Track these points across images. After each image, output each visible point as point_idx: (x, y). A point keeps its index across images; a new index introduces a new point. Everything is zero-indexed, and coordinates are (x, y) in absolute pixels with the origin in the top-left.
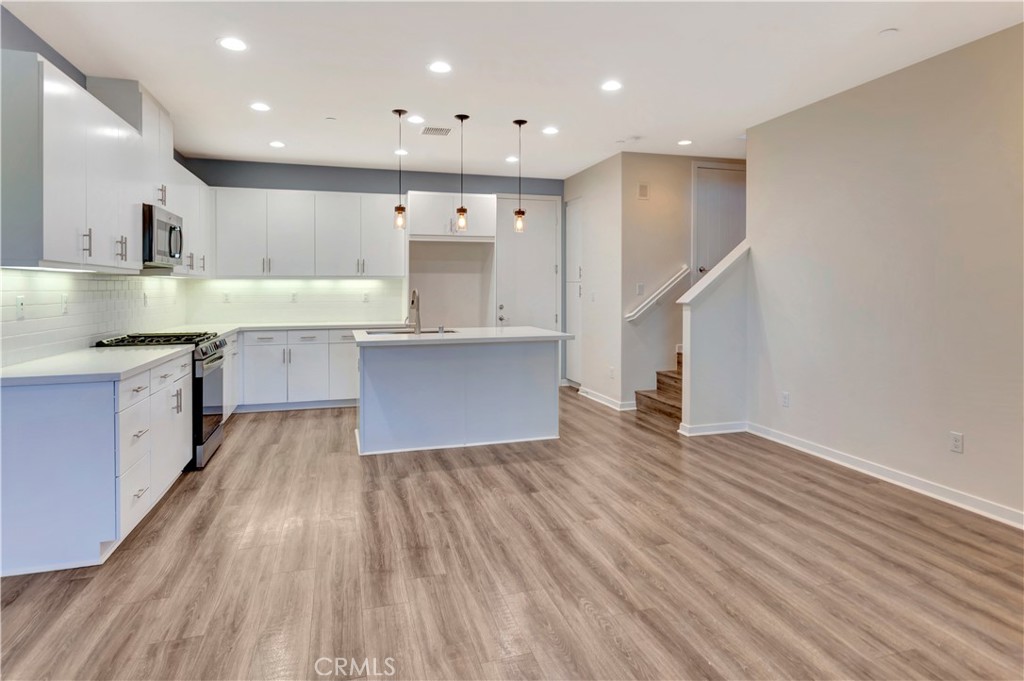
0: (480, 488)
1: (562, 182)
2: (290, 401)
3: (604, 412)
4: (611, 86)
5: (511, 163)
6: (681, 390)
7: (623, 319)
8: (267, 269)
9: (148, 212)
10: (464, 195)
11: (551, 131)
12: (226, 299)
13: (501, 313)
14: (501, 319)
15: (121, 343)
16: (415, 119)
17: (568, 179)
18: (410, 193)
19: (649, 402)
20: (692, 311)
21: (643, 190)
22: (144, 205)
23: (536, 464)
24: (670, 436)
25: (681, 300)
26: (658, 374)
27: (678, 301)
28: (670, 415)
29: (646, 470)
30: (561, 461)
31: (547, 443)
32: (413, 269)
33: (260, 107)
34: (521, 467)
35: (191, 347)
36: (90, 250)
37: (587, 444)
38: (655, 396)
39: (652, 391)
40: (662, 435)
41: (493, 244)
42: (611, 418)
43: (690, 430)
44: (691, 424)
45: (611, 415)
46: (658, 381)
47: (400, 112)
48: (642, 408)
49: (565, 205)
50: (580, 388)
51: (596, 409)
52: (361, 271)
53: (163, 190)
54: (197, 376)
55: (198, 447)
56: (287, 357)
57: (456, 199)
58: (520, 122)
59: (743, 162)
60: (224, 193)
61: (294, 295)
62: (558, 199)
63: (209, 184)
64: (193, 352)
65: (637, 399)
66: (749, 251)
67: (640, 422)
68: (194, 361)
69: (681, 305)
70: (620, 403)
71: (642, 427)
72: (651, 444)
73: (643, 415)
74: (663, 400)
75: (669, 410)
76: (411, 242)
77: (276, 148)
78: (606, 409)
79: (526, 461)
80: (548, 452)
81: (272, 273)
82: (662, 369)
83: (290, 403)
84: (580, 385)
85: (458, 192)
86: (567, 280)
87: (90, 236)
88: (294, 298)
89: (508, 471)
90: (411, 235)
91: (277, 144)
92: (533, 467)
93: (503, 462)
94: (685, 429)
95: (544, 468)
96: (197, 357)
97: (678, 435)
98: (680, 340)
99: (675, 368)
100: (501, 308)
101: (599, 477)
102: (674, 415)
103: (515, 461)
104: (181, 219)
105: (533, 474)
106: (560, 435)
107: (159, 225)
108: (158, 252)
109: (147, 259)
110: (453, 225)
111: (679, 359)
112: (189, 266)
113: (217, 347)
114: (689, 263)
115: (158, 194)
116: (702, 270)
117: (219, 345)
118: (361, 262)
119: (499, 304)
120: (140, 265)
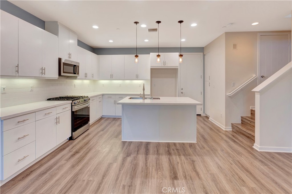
0: (154, 170)
1: (203, 48)
2: (116, 115)
3: (218, 130)
5: (184, 42)
6: (254, 126)
7: (226, 96)
9: (60, 60)
10: (169, 53)
11: (194, 25)
12: (103, 85)
13: (182, 91)
14: (182, 93)
16: (143, 25)
17: (205, 47)
18: (151, 53)
19: (238, 129)
20: (260, 95)
21: (235, 46)
22: (59, 58)
23: (183, 157)
24: (249, 149)
25: (254, 90)
26: (242, 117)
27: (253, 90)
28: (248, 138)
29: (237, 174)
30: (195, 158)
31: (191, 145)
32: (152, 77)
33: (96, 27)
34: (176, 158)
35: (71, 101)
36: (18, 71)
37: (208, 149)
38: (240, 127)
39: (239, 124)
40: (245, 148)
41: (177, 69)
42: (220, 134)
43: (260, 148)
44: (260, 145)
45: (220, 132)
46: (242, 120)
47: (136, 23)
48: (234, 131)
49: (204, 55)
50: (210, 118)
51: (215, 128)
52: (137, 78)
53: (70, 54)
54: (73, 111)
55: (73, 133)
56: (115, 102)
58: (181, 22)
60: (101, 57)
61: (120, 85)
62: (202, 53)
63: (98, 54)
64: (72, 103)
65: (232, 126)
67: (234, 138)
68: (72, 106)
69: (254, 92)
70: (225, 127)
71: (234, 141)
72: (239, 153)
73: (235, 134)
74: (244, 129)
75: (248, 135)
76: (151, 69)
78: (218, 128)
79: (179, 155)
80: (190, 151)
81: (113, 78)
82: (243, 115)
84: (209, 116)
86: (205, 80)
87: (18, 66)
89: (170, 160)
90: (151, 66)
92: (181, 160)
93: (169, 154)
94: (257, 146)
95: (185, 161)
96: (72, 105)
97: (253, 149)
98: (254, 104)
99: (250, 115)
100: (182, 89)
101: (211, 174)
103: (175, 154)
104: (79, 63)
105: (180, 165)
107: (65, 64)
108: (64, 72)
109: (60, 74)
110: (164, 63)
111: (253, 113)
112: (86, 76)
113: (85, 100)
114: (256, 74)
115: (68, 56)
116: (263, 78)
117: (86, 99)
118: (137, 75)
119: (181, 88)
120: (56, 76)
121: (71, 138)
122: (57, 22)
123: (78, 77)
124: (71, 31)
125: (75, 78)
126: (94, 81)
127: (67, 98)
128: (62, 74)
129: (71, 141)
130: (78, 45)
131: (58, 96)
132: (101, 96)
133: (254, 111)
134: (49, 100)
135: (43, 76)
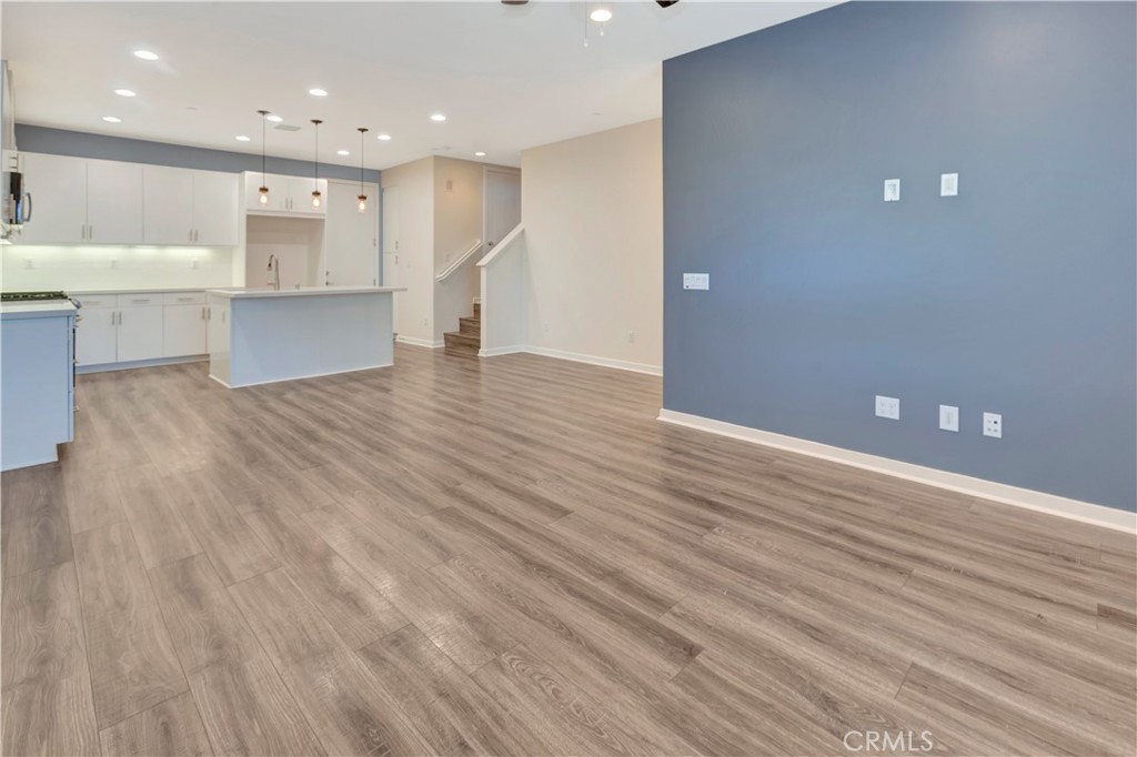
1: (379, 172)
2: (119, 361)
3: (422, 350)
4: (438, 118)
5: (343, 155)
6: (479, 329)
7: (435, 280)
8: (87, 236)
9: (15, 178)
11: (384, 137)
13: (327, 278)
14: (327, 283)
16: (274, 119)
17: (386, 170)
18: (247, 172)
19: (455, 339)
20: (488, 273)
21: (449, 184)
24: (472, 358)
25: (479, 264)
26: (460, 320)
27: (477, 265)
28: (471, 346)
32: (250, 240)
33: (125, 92)
38: (459, 335)
39: (456, 332)
40: (465, 358)
41: (323, 220)
42: (427, 353)
43: (488, 353)
44: (488, 349)
46: (461, 325)
47: (263, 113)
48: (449, 344)
49: (381, 191)
51: (414, 348)
52: (193, 239)
56: (117, 319)
59: (519, 170)
62: (377, 185)
65: (445, 339)
66: (523, 231)
69: (479, 267)
70: (433, 343)
73: (450, 349)
74: (465, 336)
75: (470, 342)
76: (247, 216)
78: (422, 348)
81: (93, 240)
82: (464, 316)
83: (121, 364)
86: (384, 250)
88: (114, 265)
90: (249, 210)
91: (112, 119)
94: (483, 353)
97: (478, 357)
98: (478, 294)
99: (472, 315)
100: (327, 274)
102: (476, 346)
106: (394, 362)
110: (289, 203)
111: (477, 309)
114: (481, 239)
116: (491, 245)
118: (194, 232)
133: (479, 305)
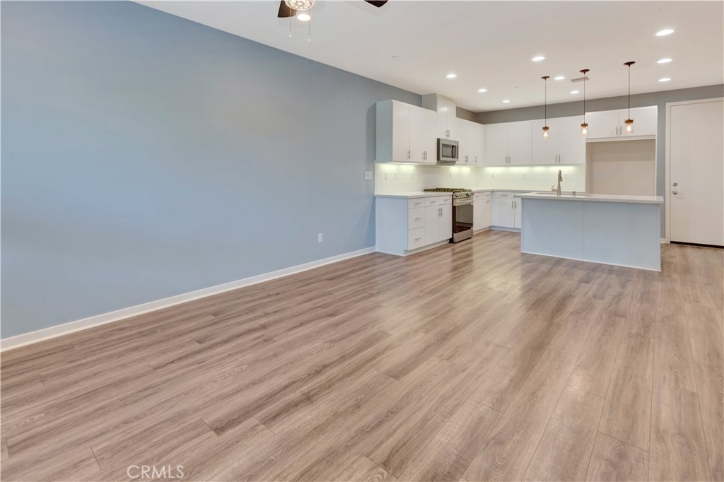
2: (516, 227)
8: (508, 162)
9: (438, 140)
10: (631, 109)
11: (665, 61)
12: (493, 176)
13: (675, 189)
14: (675, 194)
15: (434, 190)
16: (559, 79)
18: (586, 114)
22: (437, 138)
33: (483, 90)
35: (452, 193)
36: (410, 157)
41: (654, 140)
47: (545, 78)
52: (558, 161)
53: (448, 132)
54: (454, 205)
55: (454, 234)
56: (514, 205)
57: (624, 113)
58: (629, 64)
60: (489, 126)
61: (524, 175)
63: (483, 124)
64: (452, 196)
68: (453, 199)
76: (587, 143)
77: (506, 103)
81: (510, 164)
85: (626, 108)
87: (410, 152)
90: (587, 139)
91: (506, 101)
100: (675, 185)
104: (458, 142)
107: (444, 145)
108: (443, 156)
109: (438, 159)
110: (619, 130)
112: (466, 161)
113: (467, 195)
115: (446, 133)
117: (469, 194)
118: (558, 157)
119: (673, 182)
120: (435, 161)
121: (451, 241)
122: (435, 94)
123: (457, 162)
124: (449, 100)
125: (453, 163)
126: (477, 168)
127: (448, 190)
128: (442, 159)
129: (451, 244)
130: (457, 116)
131: (434, 188)
132: (489, 193)
134: (425, 190)
135: (425, 161)
